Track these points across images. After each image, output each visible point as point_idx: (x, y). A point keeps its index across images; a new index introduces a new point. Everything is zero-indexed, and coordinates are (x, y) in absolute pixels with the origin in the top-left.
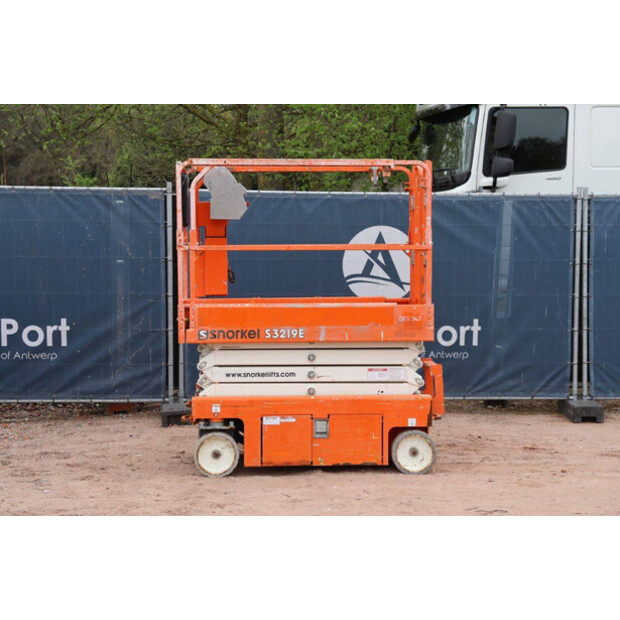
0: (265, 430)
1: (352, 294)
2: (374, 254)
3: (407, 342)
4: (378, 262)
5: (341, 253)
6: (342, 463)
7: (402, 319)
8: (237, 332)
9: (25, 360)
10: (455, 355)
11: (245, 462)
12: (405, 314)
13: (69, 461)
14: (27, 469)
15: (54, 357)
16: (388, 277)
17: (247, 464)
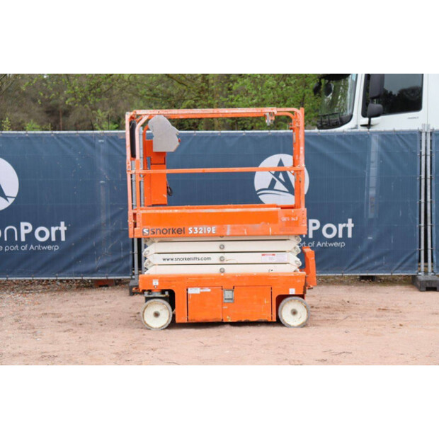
0: (190, 297)
1: (261, 202)
2: (276, 174)
3: (289, 235)
4: (280, 180)
5: (253, 174)
6: (243, 320)
7: (284, 219)
8: (169, 229)
9: (37, 251)
10: (336, 244)
11: (176, 319)
12: (286, 216)
13: (60, 319)
14: (30, 325)
15: (56, 248)
16: (287, 190)
17: (178, 320)
